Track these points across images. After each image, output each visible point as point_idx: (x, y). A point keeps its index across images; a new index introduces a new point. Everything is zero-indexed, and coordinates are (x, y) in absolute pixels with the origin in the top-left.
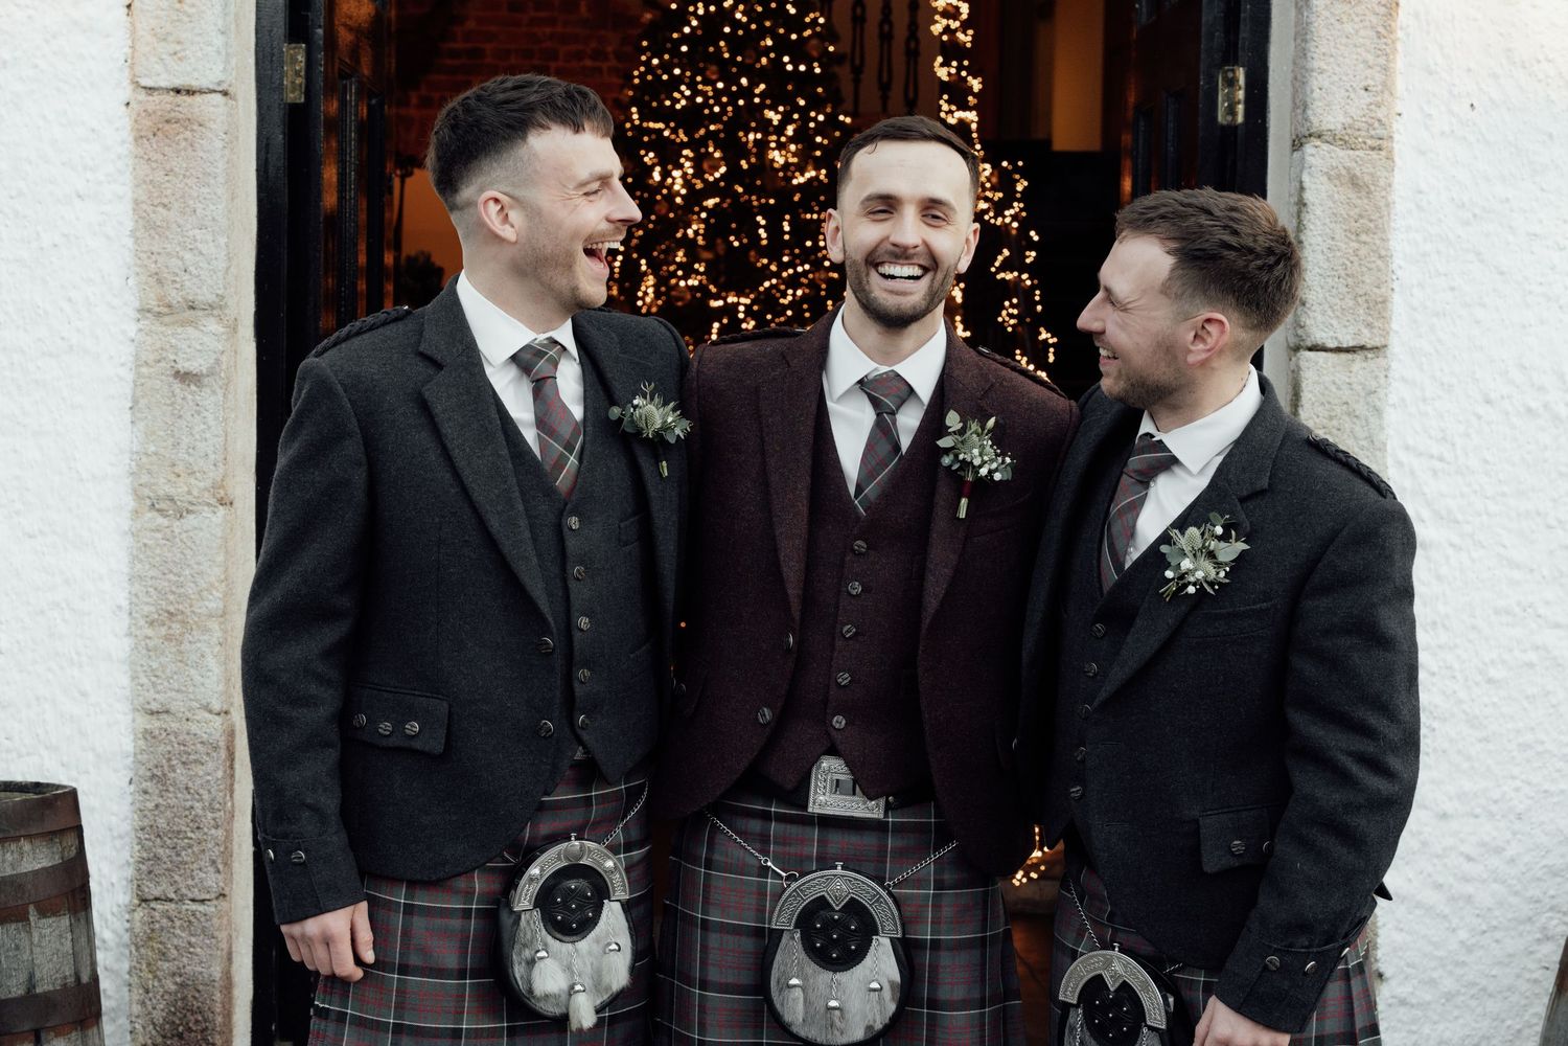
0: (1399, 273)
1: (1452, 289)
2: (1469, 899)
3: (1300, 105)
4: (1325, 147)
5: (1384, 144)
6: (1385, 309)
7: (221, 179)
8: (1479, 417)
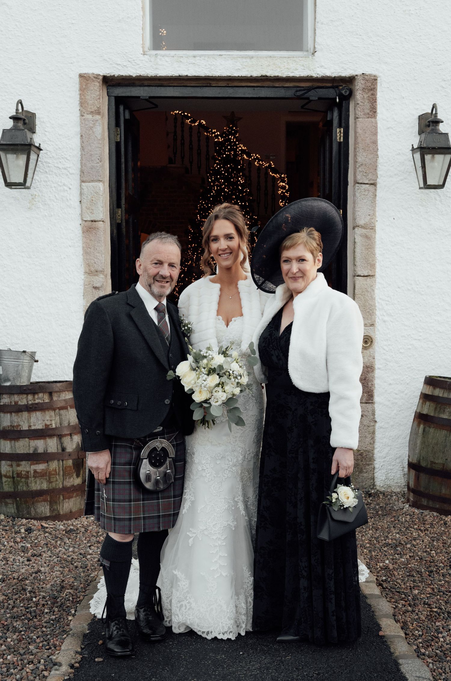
0: (378, 258)
1: (390, 261)
2: (396, 403)
3: (354, 219)
4: (360, 229)
5: (374, 228)
6: (374, 266)
7: (103, 242)
8: (397, 291)
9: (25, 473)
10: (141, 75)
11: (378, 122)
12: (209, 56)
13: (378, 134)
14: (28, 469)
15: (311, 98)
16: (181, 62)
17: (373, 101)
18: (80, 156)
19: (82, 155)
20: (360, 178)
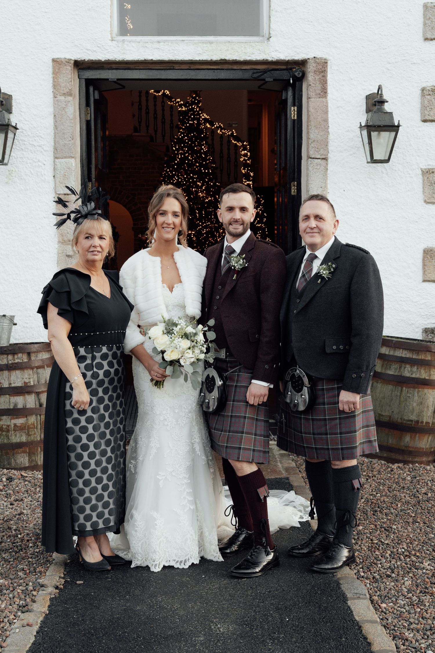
3: (307, 191)
9: (6, 426)
10: (110, 59)
11: (329, 102)
12: (172, 42)
13: (329, 113)
14: (9, 423)
15: (267, 80)
16: (146, 47)
17: (324, 82)
18: (53, 135)
19: (55, 133)
20: (312, 153)
